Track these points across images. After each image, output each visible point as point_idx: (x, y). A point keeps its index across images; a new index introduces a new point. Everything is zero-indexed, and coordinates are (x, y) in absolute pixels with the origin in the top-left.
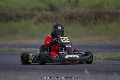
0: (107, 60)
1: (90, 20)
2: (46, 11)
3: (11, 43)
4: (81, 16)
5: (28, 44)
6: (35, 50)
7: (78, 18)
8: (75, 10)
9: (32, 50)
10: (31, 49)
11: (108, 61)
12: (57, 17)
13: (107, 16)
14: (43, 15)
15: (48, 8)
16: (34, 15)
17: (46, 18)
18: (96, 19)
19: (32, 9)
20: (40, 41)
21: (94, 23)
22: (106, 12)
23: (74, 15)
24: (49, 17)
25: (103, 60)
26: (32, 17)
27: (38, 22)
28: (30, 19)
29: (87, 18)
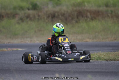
1: (72, 19)
2: (29, 9)
4: (63, 15)
5: (10, 43)
6: (16, 50)
7: (60, 16)
8: (57, 9)
9: (13, 50)
12: (39, 16)
13: (89, 14)
14: (25, 14)
15: (31, 7)
16: (17, 14)
17: (28, 17)
18: (77, 18)
19: (15, 8)
20: (22, 40)
21: (77, 22)
22: (87, 11)
23: (56, 14)
24: (31, 16)
26: (14, 16)
27: (20, 21)
28: (13, 18)
29: (69, 16)
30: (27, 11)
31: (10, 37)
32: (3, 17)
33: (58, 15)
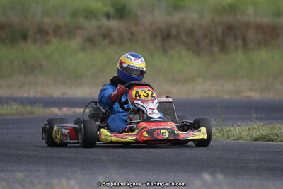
0: (256, 140)
1: (211, 43)
3: (25, 95)
4: (191, 33)
5: (65, 96)
7: (183, 37)
8: (176, 18)
10: (73, 110)
11: (260, 142)
12: (132, 34)
13: (251, 34)
14: (100, 27)
15: (112, 11)
16: (79, 28)
17: (106, 35)
19: (75, 14)
23: (174, 31)
24: (114, 34)
25: (248, 140)
27: (88, 45)
29: (205, 36)
30: (104, 21)
31: (64, 83)
32: (47, 33)
33: (179, 33)
